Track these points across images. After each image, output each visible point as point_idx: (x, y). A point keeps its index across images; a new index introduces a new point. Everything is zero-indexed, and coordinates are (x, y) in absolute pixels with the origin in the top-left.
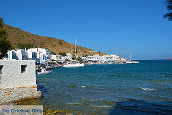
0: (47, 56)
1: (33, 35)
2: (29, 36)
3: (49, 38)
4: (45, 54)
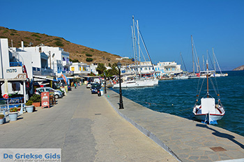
0: (64, 63)
4: (60, 59)
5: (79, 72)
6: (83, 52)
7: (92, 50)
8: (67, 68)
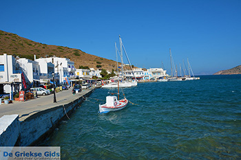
0: (69, 70)
1: (36, 44)
2: (30, 45)
3: (59, 48)
5: (83, 76)
6: (95, 61)
7: (102, 59)
8: (72, 73)
